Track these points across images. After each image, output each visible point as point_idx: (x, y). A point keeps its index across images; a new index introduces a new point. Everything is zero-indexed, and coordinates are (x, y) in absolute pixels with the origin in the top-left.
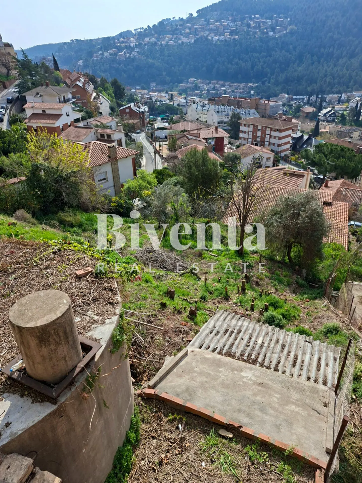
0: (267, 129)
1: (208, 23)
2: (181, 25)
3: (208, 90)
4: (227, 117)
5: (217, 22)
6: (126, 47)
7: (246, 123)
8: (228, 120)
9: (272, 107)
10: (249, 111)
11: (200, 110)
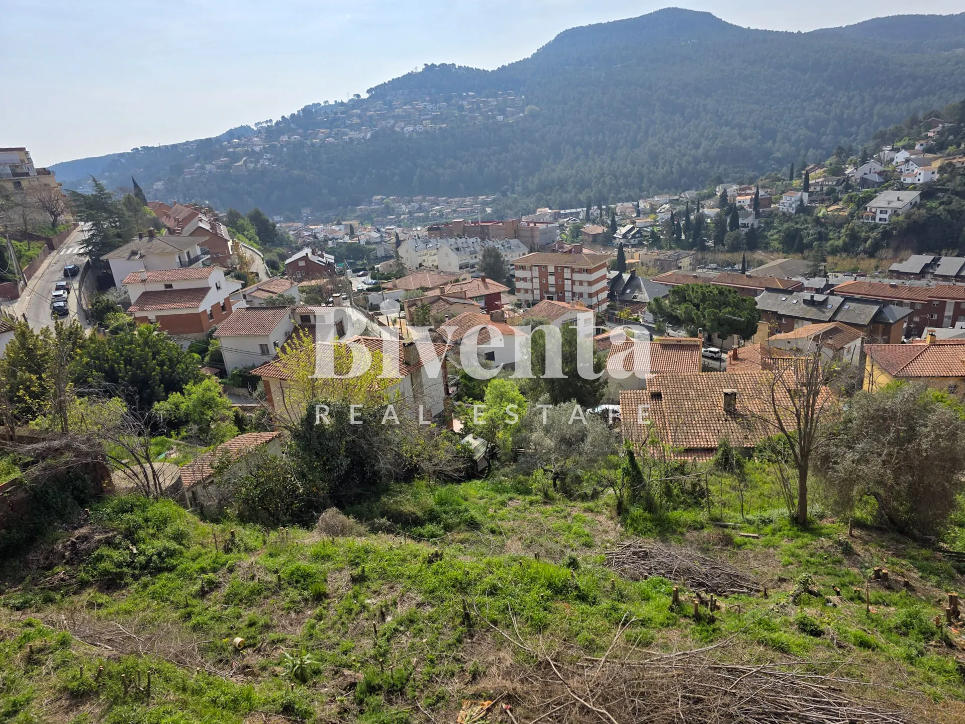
0: (565, 270)
1: (391, 107)
2: (342, 113)
3: (409, 212)
4: (473, 256)
5: (405, 105)
6: (247, 153)
7: (524, 264)
8: (477, 260)
9: (544, 232)
10: (508, 242)
11: (422, 249)
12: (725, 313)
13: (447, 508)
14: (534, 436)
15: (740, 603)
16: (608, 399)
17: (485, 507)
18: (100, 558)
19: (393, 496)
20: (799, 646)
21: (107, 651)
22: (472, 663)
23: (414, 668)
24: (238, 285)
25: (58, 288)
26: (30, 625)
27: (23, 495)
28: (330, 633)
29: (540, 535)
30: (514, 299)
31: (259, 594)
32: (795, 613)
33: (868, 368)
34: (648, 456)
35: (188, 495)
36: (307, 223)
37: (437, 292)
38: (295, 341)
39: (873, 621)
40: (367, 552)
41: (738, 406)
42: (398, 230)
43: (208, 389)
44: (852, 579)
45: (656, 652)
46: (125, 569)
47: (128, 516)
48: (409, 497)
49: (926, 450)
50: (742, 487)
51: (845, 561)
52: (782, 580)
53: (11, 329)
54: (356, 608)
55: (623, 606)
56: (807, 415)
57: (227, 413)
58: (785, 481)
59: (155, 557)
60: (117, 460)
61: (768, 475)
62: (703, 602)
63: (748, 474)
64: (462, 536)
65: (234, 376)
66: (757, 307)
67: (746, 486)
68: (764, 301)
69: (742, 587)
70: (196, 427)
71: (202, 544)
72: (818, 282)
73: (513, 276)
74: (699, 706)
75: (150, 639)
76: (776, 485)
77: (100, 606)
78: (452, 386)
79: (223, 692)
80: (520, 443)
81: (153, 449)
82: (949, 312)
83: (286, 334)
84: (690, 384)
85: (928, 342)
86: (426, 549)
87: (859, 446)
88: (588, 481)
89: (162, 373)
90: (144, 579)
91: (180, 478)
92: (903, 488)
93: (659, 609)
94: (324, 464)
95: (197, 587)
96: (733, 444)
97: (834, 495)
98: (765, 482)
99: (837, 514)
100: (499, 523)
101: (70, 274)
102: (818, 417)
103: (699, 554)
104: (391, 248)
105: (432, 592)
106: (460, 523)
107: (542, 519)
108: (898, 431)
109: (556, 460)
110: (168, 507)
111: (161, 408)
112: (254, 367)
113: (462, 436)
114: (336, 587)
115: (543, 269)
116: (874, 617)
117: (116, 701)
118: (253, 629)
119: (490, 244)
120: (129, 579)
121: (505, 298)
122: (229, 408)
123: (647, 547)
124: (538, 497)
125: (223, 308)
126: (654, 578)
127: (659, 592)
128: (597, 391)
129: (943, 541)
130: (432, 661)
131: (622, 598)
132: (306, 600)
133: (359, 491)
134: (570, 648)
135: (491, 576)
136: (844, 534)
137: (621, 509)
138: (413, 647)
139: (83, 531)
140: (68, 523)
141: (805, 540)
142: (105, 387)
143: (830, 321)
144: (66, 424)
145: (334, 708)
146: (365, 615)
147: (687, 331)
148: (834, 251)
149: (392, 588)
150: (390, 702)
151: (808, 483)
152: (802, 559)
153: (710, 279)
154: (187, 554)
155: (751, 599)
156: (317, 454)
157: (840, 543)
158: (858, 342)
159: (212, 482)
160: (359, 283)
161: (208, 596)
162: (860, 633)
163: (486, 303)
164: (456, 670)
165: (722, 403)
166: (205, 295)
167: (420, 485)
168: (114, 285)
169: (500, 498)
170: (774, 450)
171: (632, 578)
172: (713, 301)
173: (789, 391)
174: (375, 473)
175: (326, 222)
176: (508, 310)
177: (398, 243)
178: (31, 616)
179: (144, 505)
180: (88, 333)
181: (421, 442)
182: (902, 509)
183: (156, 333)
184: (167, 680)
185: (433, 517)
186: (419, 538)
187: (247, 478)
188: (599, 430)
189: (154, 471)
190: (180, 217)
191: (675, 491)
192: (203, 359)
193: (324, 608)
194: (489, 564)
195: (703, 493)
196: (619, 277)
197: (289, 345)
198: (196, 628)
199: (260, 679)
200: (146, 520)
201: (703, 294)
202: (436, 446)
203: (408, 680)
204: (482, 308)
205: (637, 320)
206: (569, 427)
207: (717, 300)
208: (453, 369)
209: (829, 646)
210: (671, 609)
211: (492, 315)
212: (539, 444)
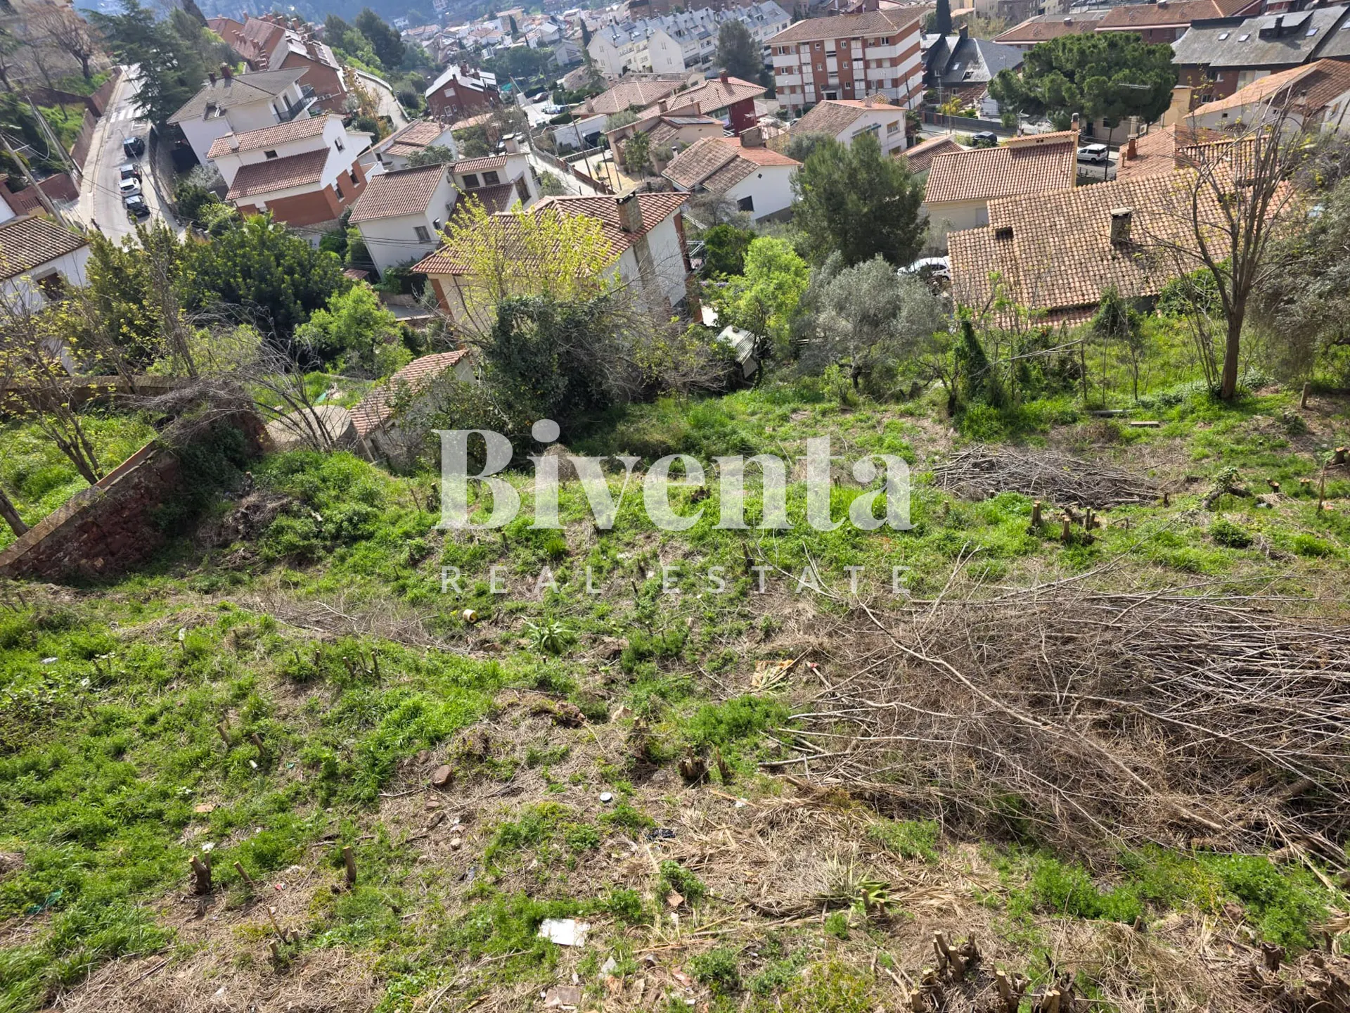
0: (853, 44)
4: (705, 41)
7: (787, 44)
8: (711, 48)
10: (757, 9)
11: (623, 43)
12: (1119, 79)
13: (708, 432)
14: (822, 318)
15: (1129, 516)
16: (930, 249)
17: (759, 426)
18: (280, 531)
19: (633, 423)
20: (1213, 562)
21: (319, 633)
22: (762, 618)
23: (690, 629)
24: (364, 139)
25: (125, 176)
26: (225, 608)
27: (168, 461)
28: (579, 596)
29: (839, 454)
30: (774, 105)
31: (483, 558)
32: (1209, 522)
34: (993, 327)
35: (367, 444)
36: (445, 23)
37: (655, 111)
38: (464, 215)
39: (1326, 520)
41: (1135, 236)
42: (584, 15)
43: (359, 301)
44: (1299, 467)
45: (1009, 588)
46: (314, 541)
47: (299, 477)
48: (654, 421)
50: (1136, 357)
51: (1291, 445)
52: (1191, 480)
53: (83, 243)
54: (607, 565)
55: (962, 534)
56: (1249, 231)
57: (393, 331)
58: (1205, 339)
59: (345, 524)
60: (268, 407)
61: (1177, 334)
62: (1076, 519)
63: (1145, 337)
65: (389, 279)
66: (1174, 61)
67: (1143, 354)
68: (1187, 49)
69: (1131, 495)
70: (355, 354)
71: (398, 504)
73: (770, 67)
74: (1070, 647)
75: (364, 618)
76: (1189, 348)
77: (296, 585)
78: (695, 256)
79: (464, 670)
80: (802, 330)
81: (309, 390)
83: (448, 206)
84: (1058, 209)
87: (1333, 270)
88: (903, 374)
89: (294, 284)
90: (340, 551)
91: (352, 423)
94: (534, 388)
95: (404, 556)
96: (1124, 295)
97: (1282, 349)
98: (1172, 346)
99: (1283, 378)
100: (781, 444)
101: (134, 151)
102: (1268, 232)
103: (1069, 457)
104: (577, 46)
105: (701, 538)
106: (727, 450)
107: (841, 433)
109: (856, 348)
110: (345, 462)
111: (305, 333)
112: (413, 262)
113: (718, 331)
114: (577, 542)
115: (817, 49)
116: (1328, 515)
117: (343, 685)
118: (484, 599)
119: (729, 16)
120: (322, 553)
121: (761, 107)
122: (393, 325)
123: (992, 455)
124: (834, 404)
125: (354, 179)
126: (1005, 494)
127: (1012, 512)
128: (914, 237)
130: (711, 619)
131: (959, 523)
132: (543, 561)
133: (586, 420)
136: (1293, 406)
137: (954, 407)
138: (685, 606)
139: (252, 499)
140: (231, 491)
141: (1231, 422)
142: (226, 310)
143: (1307, 61)
144: (192, 365)
145: (599, 680)
146: (620, 572)
147: (1053, 120)
149: (649, 537)
150: (666, 668)
151: (1242, 338)
152: (1223, 449)
153: (1094, 24)
154: (383, 517)
155: (1144, 509)
156: (522, 375)
157: (1285, 420)
159: (393, 425)
160: (538, 113)
161: (420, 565)
162: (1307, 538)
163: (732, 119)
164: (744, 628)
165: (1109, 232)
166: (324, 161)
167: (667, 404)
168: (198, 163)
169: (779, 411)
170: (1189, 294)
171: (972, 498)
172: (1099, 61)
173: (1221, 198)
174: (604, 394)
175: (472, 17)
176: (767, 126)
177: (587, 37)
178: (222, 599)
179: (317, 461)
180: (182, 237)
181: (661, 345)
183: (271, 227)
184: (396, 661)
185: (689, 445)
187: (437, 416)
188: (918, 297)
189: (317, 418)
190: (260, 40)
191: (1034, 373)
192: (343, 257)
193: (566, 568)
195: (1077, 372)
196: (941, 43)
197: (456, 222)
198: (414, 602)
199: (503, 653)
200: (324, 480)
202: (683, 349)
203: (684, 643)
204: (727, 128)
205: (971, 114)
206: (874, 298)
207: (1106, 60)
208: (694, 232)
209: (1257, 559)
210: (1030, 532)
211: (742, 138)
212: (830, 329)
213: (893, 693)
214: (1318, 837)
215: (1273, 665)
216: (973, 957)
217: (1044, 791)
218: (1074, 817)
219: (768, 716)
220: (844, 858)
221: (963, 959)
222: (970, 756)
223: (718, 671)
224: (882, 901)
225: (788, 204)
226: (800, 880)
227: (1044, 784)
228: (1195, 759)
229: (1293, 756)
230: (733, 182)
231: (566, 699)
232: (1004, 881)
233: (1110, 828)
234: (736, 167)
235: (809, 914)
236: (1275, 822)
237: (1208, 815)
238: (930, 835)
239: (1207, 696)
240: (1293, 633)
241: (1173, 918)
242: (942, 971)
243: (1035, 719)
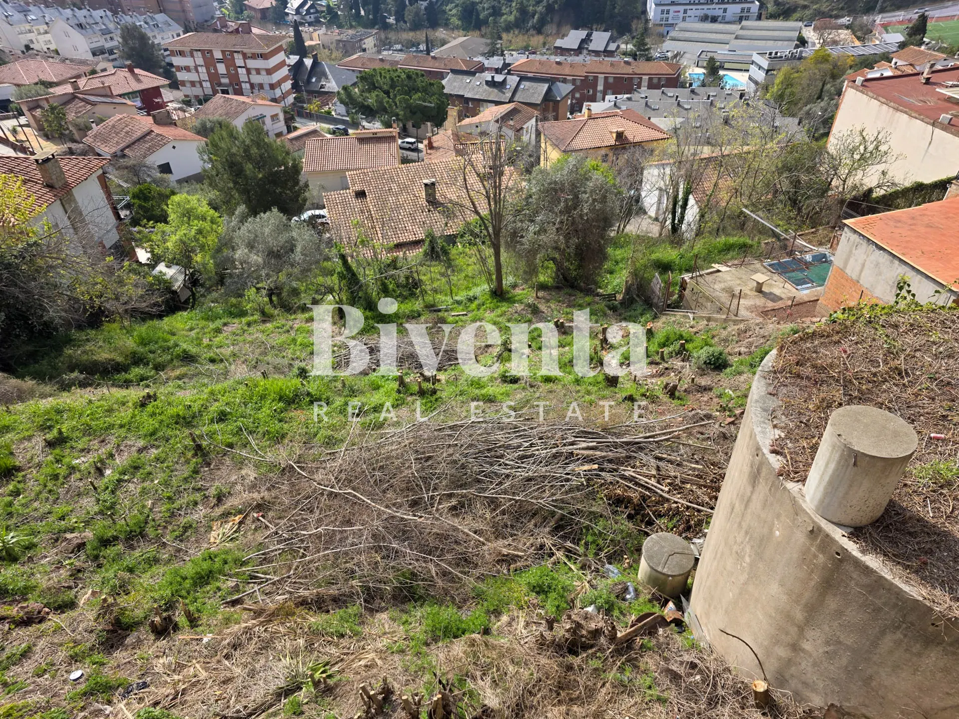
0: (236, 55)
4: (108, 37)
7: (181, 49)
8: (115, 43)
9: (198, 5)
10: (152, 18)
11: (20, 22)
12: (416, 98)
13: (152, 347)
14: (239, 254)
15: (457, 373)
16: (313, 204)
17: (197, 338)
19: (79, 346)
20: (502, 394)
22: (214, 488)
23: (151, 509)
28: (36, 504)
29: (265, 354)
30: (179, 94)
33: (543, 145)
34: (361, 257)
37: (68, 89)
40: (59, 412)
41: (438, 196)
45: (389, 431)
48: (101, 343)
49: (587, 214)
50: (449, 273)
51: (534, 320)
54: (62, 471)
56: (495, 195)
58: (483, 260)
61: (470, 258)
62: (427, 380)
63: (453, 260)
64: (178, 372)
66: (445, 91)
67: (453, 271)
68: (452, 85)
72: (496, 62)
73: (171, 65)
74: (430, 463)
76: (477, 266)
78: (122, 208)
80: (224, 263)
82: (600, 87)
84: (392, 178)
85: (586, 117)
86: (135, 394)
87: (538, 219)
88: (305, 291)
92: (571, 250)
93: (388, 394)
96: (438, 234)
97: (522, 264)
98: (468, 265)
99: (525, 281)
100: (218, 351)
102: (505, 197)
105: (153, 434)
106: (172, 360)
107: (263, 338)
108: (566, 200)
109: (267, 275)
113: (153, 267)
114: (28, 457)
115: (207, 54)
119: (127, 19)
121: (167, 95)
123: (371, 343)
124: (256, 317)
127: (388, 380)
128: (298, 196)
129: (600, 288)
130: (169, 498)
131: (353, 393)
133: (30, 348)
134: (311, 449)
135: (217, 404)
136: (532, 297)
138: (144, 492)
143: (509, 102)
145: (64, 573)
146: (77, 475)
147: (382, 122)
148: (508, 28)
149: (103, 441)
150: (132, 548)
151: (502, 259)
152: (501, 326)
153: (397, 63)
157: (529, 306)
158: (533, 121)
163: (143, 101)
164: (199, 499)
165: (424, 194)
167: (112, 328)
169: (212, 326)
170: (472, 233)
171: (362, 374)
172: (402, 86)
173: (478, 175)
174: (47, 325)
176: (175, 109)
181: (100, 280)
182: (571, 266)
185: (137, 360)
186: (127, 384)
188: (307, 237)
191: (391, 286)
193: (19, 482)
194: (212, 393)
195: (416, 284)
196: (300, 63)
201: (392, 79)
202: (121, 282)
203: (146, 523)
204: (140, 109)
205: (329, 113)
206: (276, 239)
207: (407, 86)
208: (119, 189)
209: (524, 388)
210: (399, 392)
211: (154, 117)
212: (245, 262)
213: (319, 521)
214: (569, 544)
215: (538, 450)
216: (387, 692)
217: (425, 562)
218: (445, 574)
219: (225, 562)
220: (294, 654)
221: (380, 697)
222: (376, 552)
223: (180, 538)
224: (324, 675)
225: (199, 170)
226: (261, 682)
227: (424, 557)
228: (506, 517)
229: (553, 501)
230: (151, 150)
231: (26, 600)
232: (407, 631)
233: (465, 573)
234: (152, 140)
235: (271, 706)
236: (548, 542)
237: (516, 549)
238: (355, 615)
239: (508, 476)
240: (545, 429)
241: (505, 618)
242: (367, 712)
243: (415, 516)
